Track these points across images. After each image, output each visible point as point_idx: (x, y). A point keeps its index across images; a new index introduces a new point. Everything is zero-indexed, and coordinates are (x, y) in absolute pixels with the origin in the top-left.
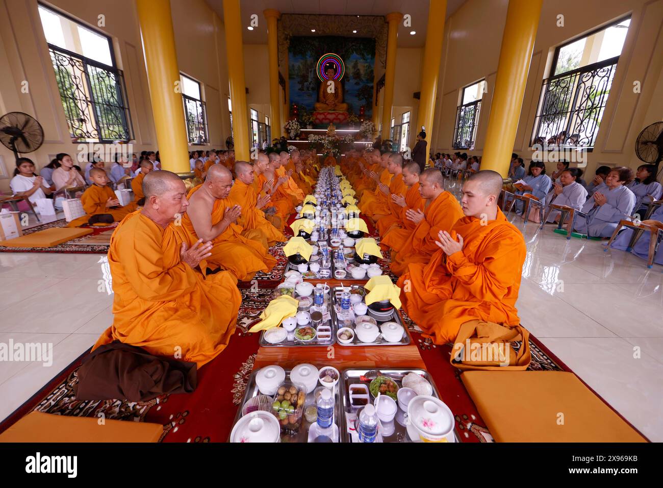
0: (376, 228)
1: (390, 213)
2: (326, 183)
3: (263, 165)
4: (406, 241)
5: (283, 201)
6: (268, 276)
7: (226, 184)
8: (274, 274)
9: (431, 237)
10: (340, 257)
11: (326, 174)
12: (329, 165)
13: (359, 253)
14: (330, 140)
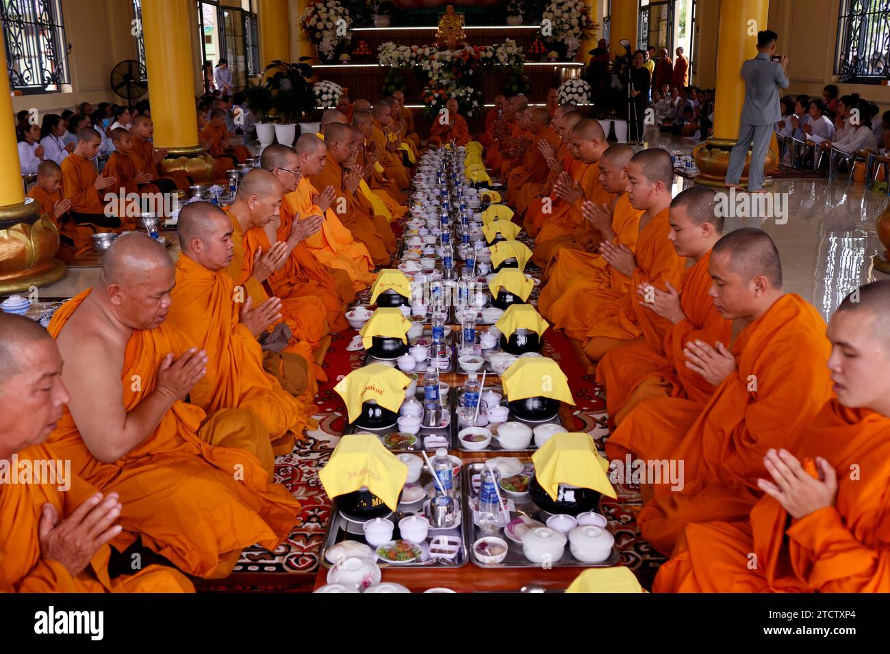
0: (597, 380)
1: (637, 333)
2: (439, 211)
3: (263, 205)
4: (681, 437)
5: (311, 297)
6: (277, 560)
7: (159, 290)
8: (294, 551)
9: (747, 433)
10: (485, 495)
11: (439, 175)
12: (445, 141)
13: (543, 481)
14: (448, 59)
